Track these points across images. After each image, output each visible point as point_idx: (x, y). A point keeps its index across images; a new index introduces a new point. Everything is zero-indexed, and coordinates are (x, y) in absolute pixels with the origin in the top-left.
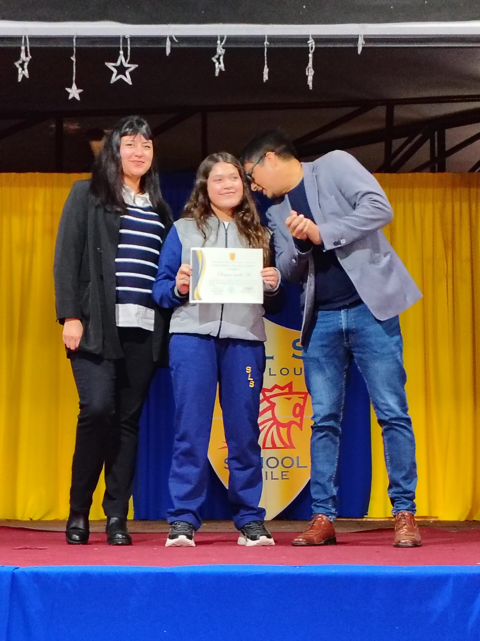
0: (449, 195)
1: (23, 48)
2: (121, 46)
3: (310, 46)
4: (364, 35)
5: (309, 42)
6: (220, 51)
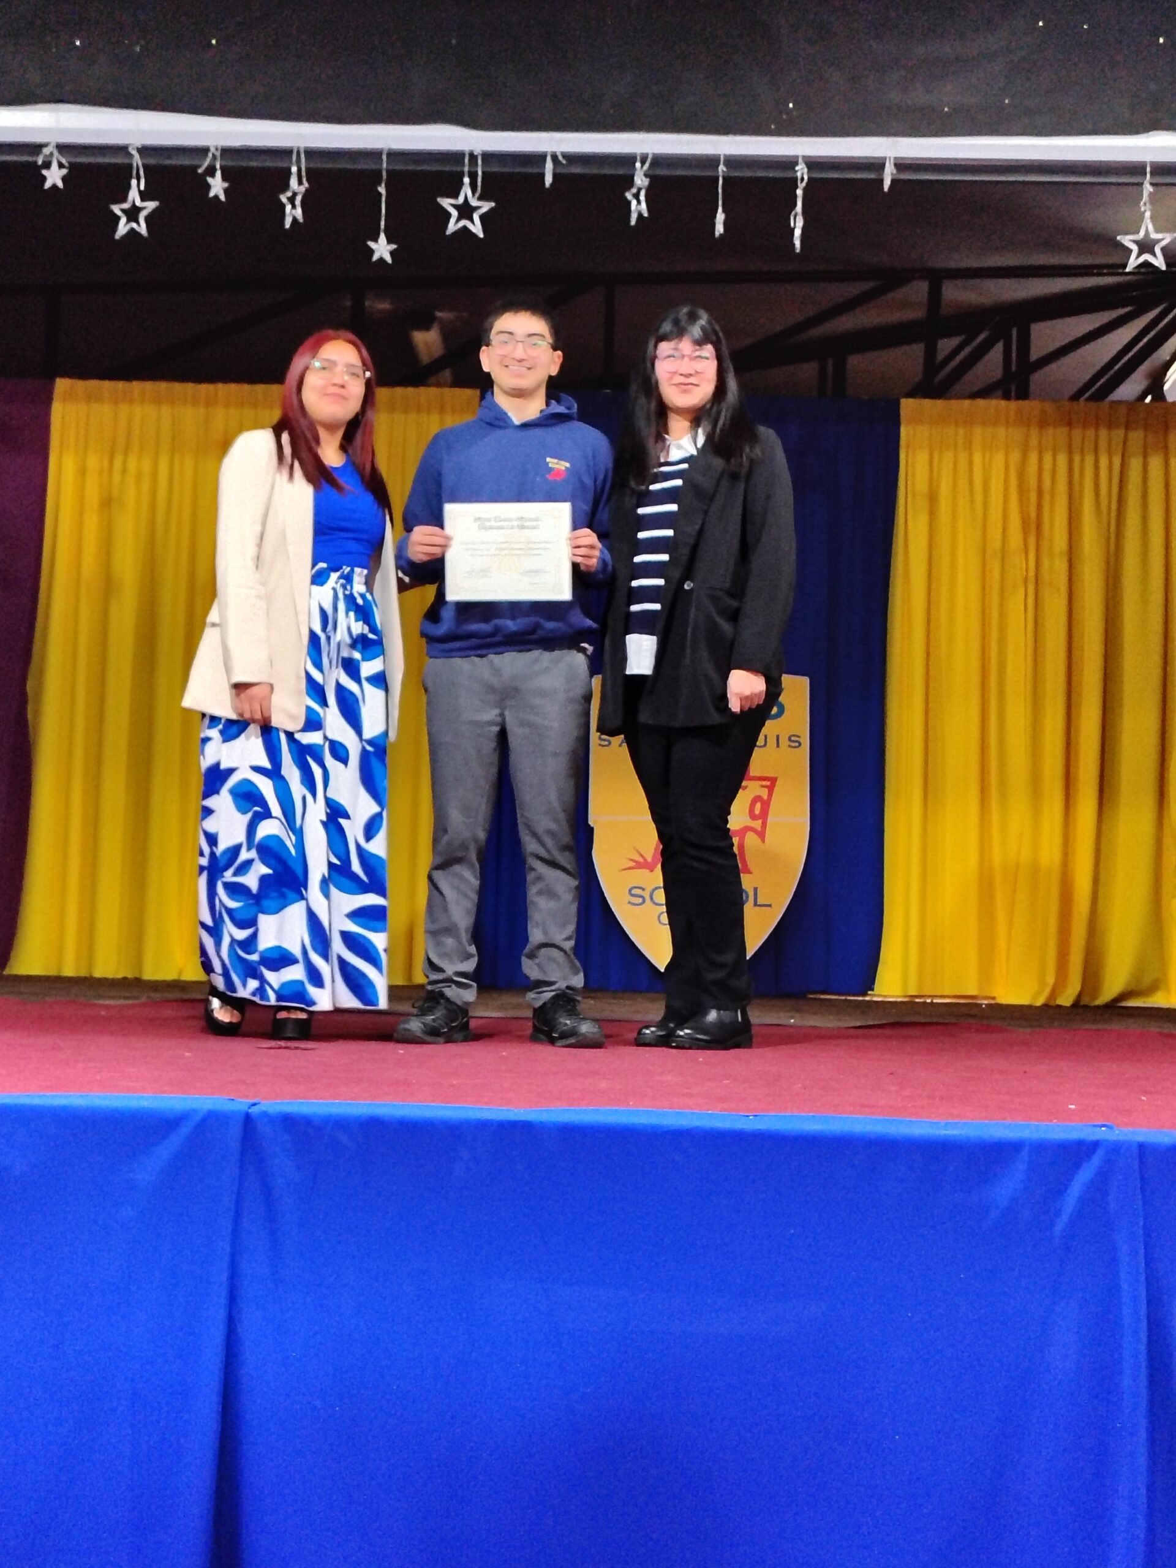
0: (1034, 441)
1: (294, 169)
2: (466, 169)
3: (799, 175)
4: (895, 158)
5: (797, 168)
6: (640, 180)
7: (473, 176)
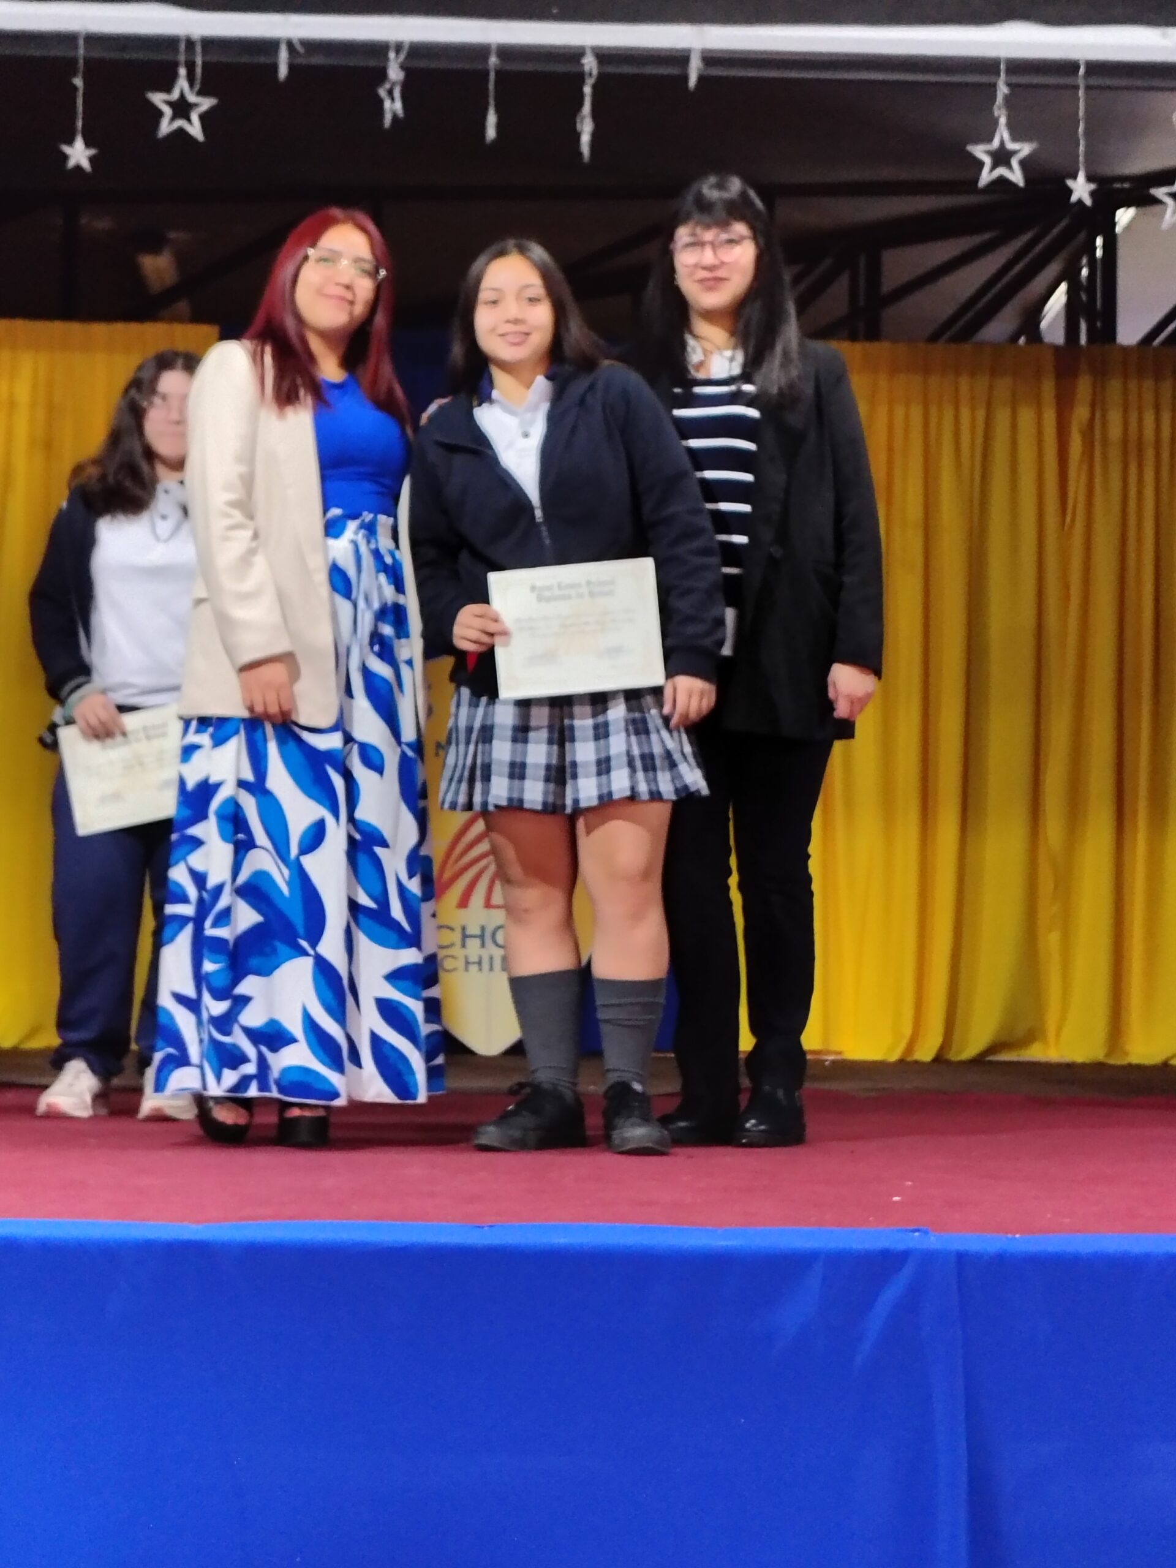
2: (182, 58)
3: (587, 68)
4: (703, 50)
5: (584, 61)
6: (395, 73)
7: (191, 67)
